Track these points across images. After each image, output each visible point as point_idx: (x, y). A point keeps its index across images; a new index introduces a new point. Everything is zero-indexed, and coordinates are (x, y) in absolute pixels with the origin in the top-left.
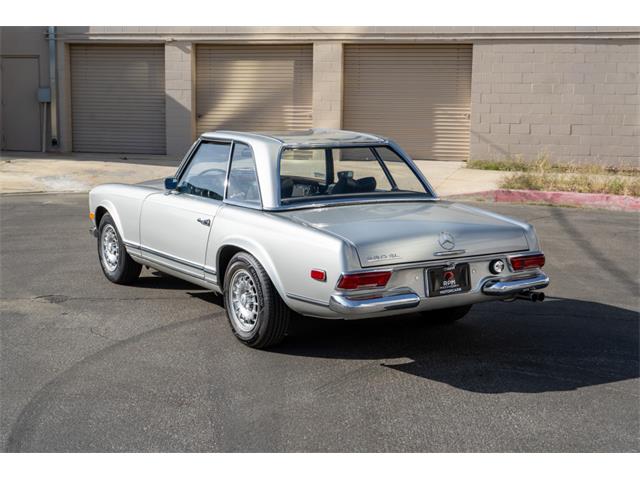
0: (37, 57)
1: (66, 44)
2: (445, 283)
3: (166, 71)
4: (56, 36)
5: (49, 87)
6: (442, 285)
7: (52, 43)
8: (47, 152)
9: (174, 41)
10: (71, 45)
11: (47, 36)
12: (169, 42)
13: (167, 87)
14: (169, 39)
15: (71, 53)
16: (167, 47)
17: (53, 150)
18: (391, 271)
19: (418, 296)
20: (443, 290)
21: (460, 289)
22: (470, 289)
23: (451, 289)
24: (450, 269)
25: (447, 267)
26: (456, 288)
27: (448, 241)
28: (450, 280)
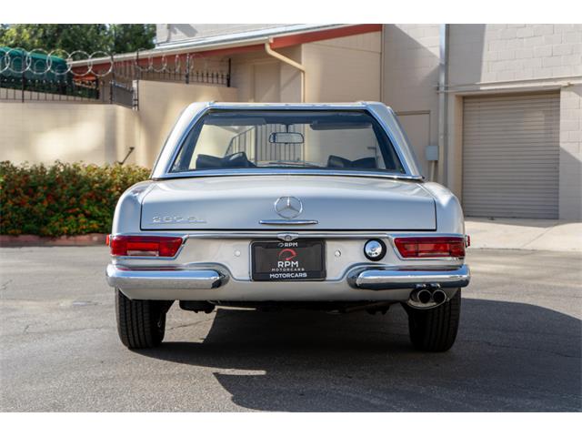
0: (428, 112)
1: (456, 96)
2: (280, 264)
3: (562, 121)
4: (447, 88)
5: (437, 144)
6: (275, 266)
7: (442, 96)
9: (570, 85)
10: (464, 98)
11: (438, 89)
12: (565, 87)
13: (561, 140)
14: (564, 83)
15: (464, 107)
16: (562, 93)
18: (184, 237)
19: (220, 275)
20: (275, 273)
21: (305, 275)
22: (325, 275)
23: (290, 272)
24: (290, 245)
25: (285, 242)
26: (298, 272)
27: (290, 207)
28: (290, 261)
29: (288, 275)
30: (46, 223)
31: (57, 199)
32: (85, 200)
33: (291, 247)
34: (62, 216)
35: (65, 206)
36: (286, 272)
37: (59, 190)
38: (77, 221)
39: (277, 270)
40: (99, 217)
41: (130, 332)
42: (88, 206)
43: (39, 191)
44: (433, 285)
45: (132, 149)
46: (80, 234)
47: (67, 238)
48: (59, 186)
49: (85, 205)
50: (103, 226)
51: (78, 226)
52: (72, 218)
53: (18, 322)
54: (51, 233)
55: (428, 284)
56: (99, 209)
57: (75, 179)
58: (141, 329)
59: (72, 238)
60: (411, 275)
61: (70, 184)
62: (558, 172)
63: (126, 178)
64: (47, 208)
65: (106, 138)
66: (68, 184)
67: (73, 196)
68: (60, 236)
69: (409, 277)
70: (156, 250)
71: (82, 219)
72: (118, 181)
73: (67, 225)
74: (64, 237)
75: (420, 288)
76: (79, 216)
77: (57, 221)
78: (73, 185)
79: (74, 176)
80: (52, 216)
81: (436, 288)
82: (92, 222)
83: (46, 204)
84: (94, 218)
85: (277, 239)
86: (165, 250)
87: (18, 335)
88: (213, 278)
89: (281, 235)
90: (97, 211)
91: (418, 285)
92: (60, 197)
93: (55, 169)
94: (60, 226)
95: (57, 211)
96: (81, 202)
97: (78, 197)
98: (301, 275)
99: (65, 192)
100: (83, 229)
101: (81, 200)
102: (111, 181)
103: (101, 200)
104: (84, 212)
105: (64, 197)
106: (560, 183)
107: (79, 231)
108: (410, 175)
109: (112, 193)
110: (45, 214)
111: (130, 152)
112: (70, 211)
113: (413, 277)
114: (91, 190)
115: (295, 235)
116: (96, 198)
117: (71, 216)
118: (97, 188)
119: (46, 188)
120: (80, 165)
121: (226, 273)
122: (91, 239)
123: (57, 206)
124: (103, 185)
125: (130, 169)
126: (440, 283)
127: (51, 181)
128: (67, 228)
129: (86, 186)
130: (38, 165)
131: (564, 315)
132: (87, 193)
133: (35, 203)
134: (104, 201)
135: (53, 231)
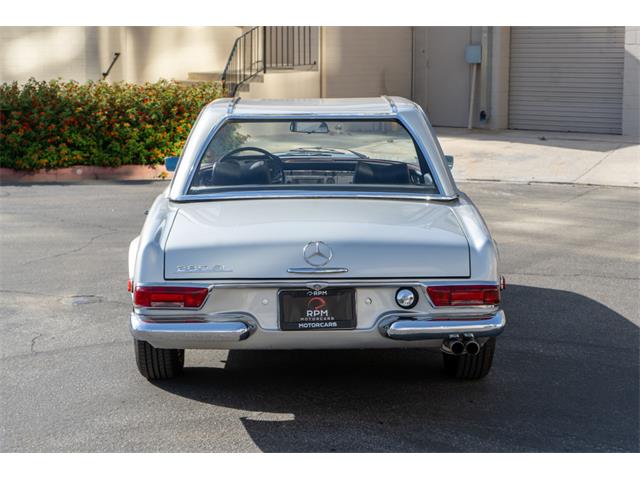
2: (309, 313)
5: (479, 44)
6: (304, 315)
8: (474, 128)
13: (627, 41)
17: (482, 126)
18: (209, 287)
19: (247, 325)
20: (304, 322)
21: (335, 324)
22: (355, 326)
23: (320, 322)
24: (320, 293)
25: (313, 291)
26: (328, 322)
27: (319, 254)
28: (319, 310)
29: (318, 325)
30: (22, 154)
31: (33, 126)
32: (67, 127)
33: (321, 296)
34: (40, 146)
35: (43, 134)
36: (316, 322)
37: (36, 115)
38: (59, 151)
39: (306, 319)
40: (83, 146)
41: (150, 365)
42: (70, 133)
43: (13, 118)
44: (466, 335)
45: (117, 55)
46: (62, 166)
47: (47, 171)
48: (35, 110)
49: (66, 133)
50: (88, 157)
51: (60, 157)
52: (53, 148)
53: (21, 334)
54: (28, 167)
55: (462, 335)
56: (83, 138)
57: (54, 101)
58: (161, 363)
59: (52, 171)
60: (444, 326)
61: (48, 108)
62: (622, 78)
63: (113, 99)
64: (23, 137)
65: (87, 46)
66: (45, 108)
67: (52, 121)
68: (37, 169)
69: (442, 328)
70: (180, 301)
71: (65, 150)
72: (104, 103)
73: (46, 157)
74: (43, 170)
75: (454, 339)
76: (61, 146)
77: (35, 152)
78: (51, 109)
79: (53, 97)
80: (28, 146)
81: (469, 339)
82: (75, 152)
83: (21, 133)
84: (78, 148)
85: (305, 287)
86: (191, 301)
87: (26, 356)
88: (240, 331)
89: (311, 285)
90: (80, 139)
91: (451, 336)
92: (38, 124)
93: (29, 88)
94: (39, 158)
95: (35, 140)
96: (61, 129)
97: (58, 123)
98: (330, 324)
99: (43, 118)
100: (65, 161)
101: (62, 126)
102: (96, 103)
103: (85, 126)
104: (65, 141)
105: (41, 123)
106: (625, 91)
107: (61, 163)
108: (445, 196)
109: (96, 118)
110: (21, 144)
111: (115, 60)
112: (49, 140)
113: (446, 328)
114: (73, 114)
115: (324, 285)
116: (79, 123)
117: (52, 147)
118: (80, 112)
119: (20, 113)
120: (59, 83)
121: (253, 323)
122: (74, 172)
123: (33, 134)
124: (87, 108)
125: (117, 87)
126: (473, 333)
127: (26, 105)
128: (46, 161)
129: (67, 110)
130: (10, 84)
131: (611, 311)
132: (68, 119)
133: (9, 132)
134: (88, 127)
135: (30, 164)
